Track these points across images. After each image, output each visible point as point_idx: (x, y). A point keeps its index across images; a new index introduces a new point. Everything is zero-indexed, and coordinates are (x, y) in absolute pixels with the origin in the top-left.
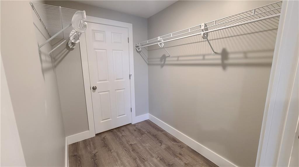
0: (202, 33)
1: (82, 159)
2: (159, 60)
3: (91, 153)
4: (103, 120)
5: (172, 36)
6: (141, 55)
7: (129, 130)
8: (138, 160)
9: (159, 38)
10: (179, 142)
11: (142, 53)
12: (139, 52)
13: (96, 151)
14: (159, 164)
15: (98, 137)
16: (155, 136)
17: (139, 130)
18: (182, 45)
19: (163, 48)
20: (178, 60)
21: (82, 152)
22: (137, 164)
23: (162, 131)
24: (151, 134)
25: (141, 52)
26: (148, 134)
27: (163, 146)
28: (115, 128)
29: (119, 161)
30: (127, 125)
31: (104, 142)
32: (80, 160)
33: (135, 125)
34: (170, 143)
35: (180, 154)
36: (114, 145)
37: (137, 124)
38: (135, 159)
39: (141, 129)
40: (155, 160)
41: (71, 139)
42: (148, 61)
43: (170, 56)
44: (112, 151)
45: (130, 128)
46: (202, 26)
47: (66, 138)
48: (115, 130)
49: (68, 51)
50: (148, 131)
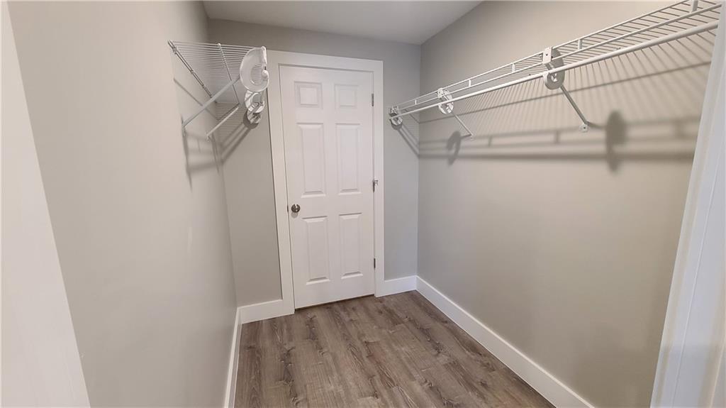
0: (545, 74)
1: (263, 357)
2: (445, 145)
3: (281, 348)
4: (312, 280)
5: (470, 86)
6: (402, 135)
7: (367, 310)
8: (377, 378)
9: (442, 92)
10: (485, 356)
11: (405, 129)
12: (397, 127)
13: (292, 344)
14: (425, 398)
15: (299, 317)
16: (425, 332)
17: (391, 312)
18: (501, 106)
19: (453, 115)
20: (489, 145)
21: (266, 343)
22: (374, 388)
23: (445, 321)
24: (416, 325)
25: (403, 127)
26: (410, 325)
27: (443, 359)
28: (337, 302)
29: (336, 375)
30: (363, 297)
31: (311, 328)
32: (258, 359)
33: (381, 300)
34: (461, 355)
35: (484, 385)
36: (330, 338)
37: (386, 298)
38: (370, 377)
39: (395, 310)
40: (417, 388)
41: (248, 313)
42: (419, 150)
43: (470, 135)
44: (325, 350)
45: (371, 306)
46: (544, 55)
47: (238, 309)
48: (336, 306)
49: (246, 129)
50: (412, 319)
